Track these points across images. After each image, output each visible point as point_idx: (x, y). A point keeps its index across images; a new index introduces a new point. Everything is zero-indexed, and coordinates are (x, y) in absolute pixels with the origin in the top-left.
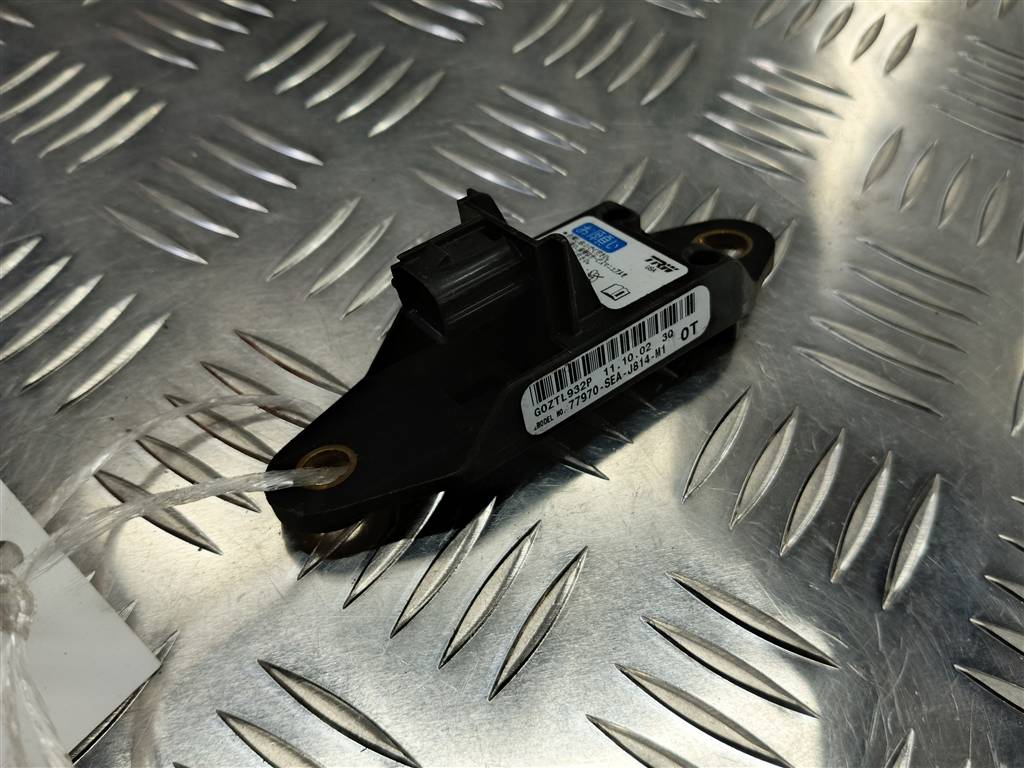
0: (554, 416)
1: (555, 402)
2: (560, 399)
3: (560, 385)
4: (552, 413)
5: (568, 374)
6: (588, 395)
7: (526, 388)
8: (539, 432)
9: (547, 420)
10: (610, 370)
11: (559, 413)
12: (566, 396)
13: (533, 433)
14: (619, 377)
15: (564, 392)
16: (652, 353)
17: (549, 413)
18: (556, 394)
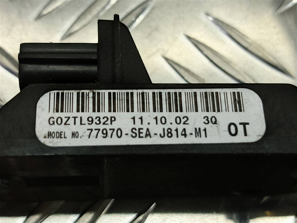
0: (69, 134)
1: (71, 121)
2: (78, 120)
3: (81, 108)
4: (68, 130)
5: (91, 100)
6: (110, 133)
7: (47, 92)
8: (49, 142)
9: (60, 135)
10: (138, 121)
11: (74, 135)
12: (85, 121)
13: (42, 140)
14: (148, 135)
15: (85, 115)
16: (190, 129)
17: (61, 128)
18: (75, 114)
